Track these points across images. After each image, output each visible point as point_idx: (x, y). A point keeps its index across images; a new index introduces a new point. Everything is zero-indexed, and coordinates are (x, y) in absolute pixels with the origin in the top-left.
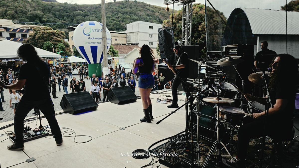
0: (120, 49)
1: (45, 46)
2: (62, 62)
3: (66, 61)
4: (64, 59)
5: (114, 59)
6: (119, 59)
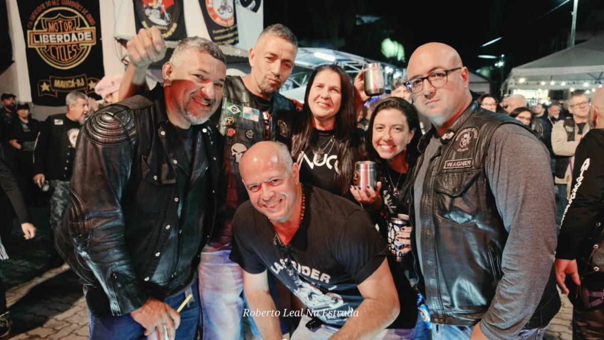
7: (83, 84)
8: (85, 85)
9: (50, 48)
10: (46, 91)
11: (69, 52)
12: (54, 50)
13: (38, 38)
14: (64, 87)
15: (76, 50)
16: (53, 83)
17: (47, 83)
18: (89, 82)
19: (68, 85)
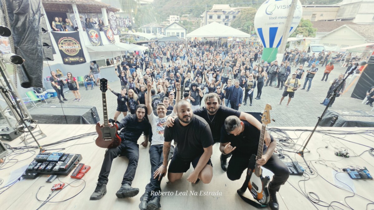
0: (322, 26)
1: (246, 26)
2: (253, 40)
3: (256, 40)
4: (254, 38)
5: (306, 40)
6: (312, 39)
7: (78, 59)
8: (79, 60)
9: (67, 50)
10: (67, 61)
11: (73, 51)
12: (68, 50)
13: (62, 47)
14: (73, 60)
15: (74, 51)
16: (69, 59)
17: (67, 59)
18: (80, 58)
19: (74, 60)
